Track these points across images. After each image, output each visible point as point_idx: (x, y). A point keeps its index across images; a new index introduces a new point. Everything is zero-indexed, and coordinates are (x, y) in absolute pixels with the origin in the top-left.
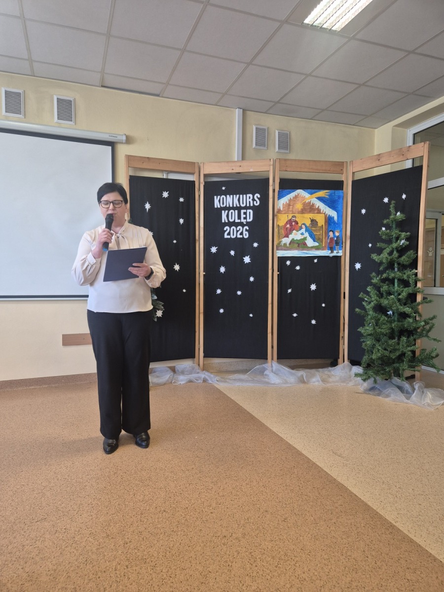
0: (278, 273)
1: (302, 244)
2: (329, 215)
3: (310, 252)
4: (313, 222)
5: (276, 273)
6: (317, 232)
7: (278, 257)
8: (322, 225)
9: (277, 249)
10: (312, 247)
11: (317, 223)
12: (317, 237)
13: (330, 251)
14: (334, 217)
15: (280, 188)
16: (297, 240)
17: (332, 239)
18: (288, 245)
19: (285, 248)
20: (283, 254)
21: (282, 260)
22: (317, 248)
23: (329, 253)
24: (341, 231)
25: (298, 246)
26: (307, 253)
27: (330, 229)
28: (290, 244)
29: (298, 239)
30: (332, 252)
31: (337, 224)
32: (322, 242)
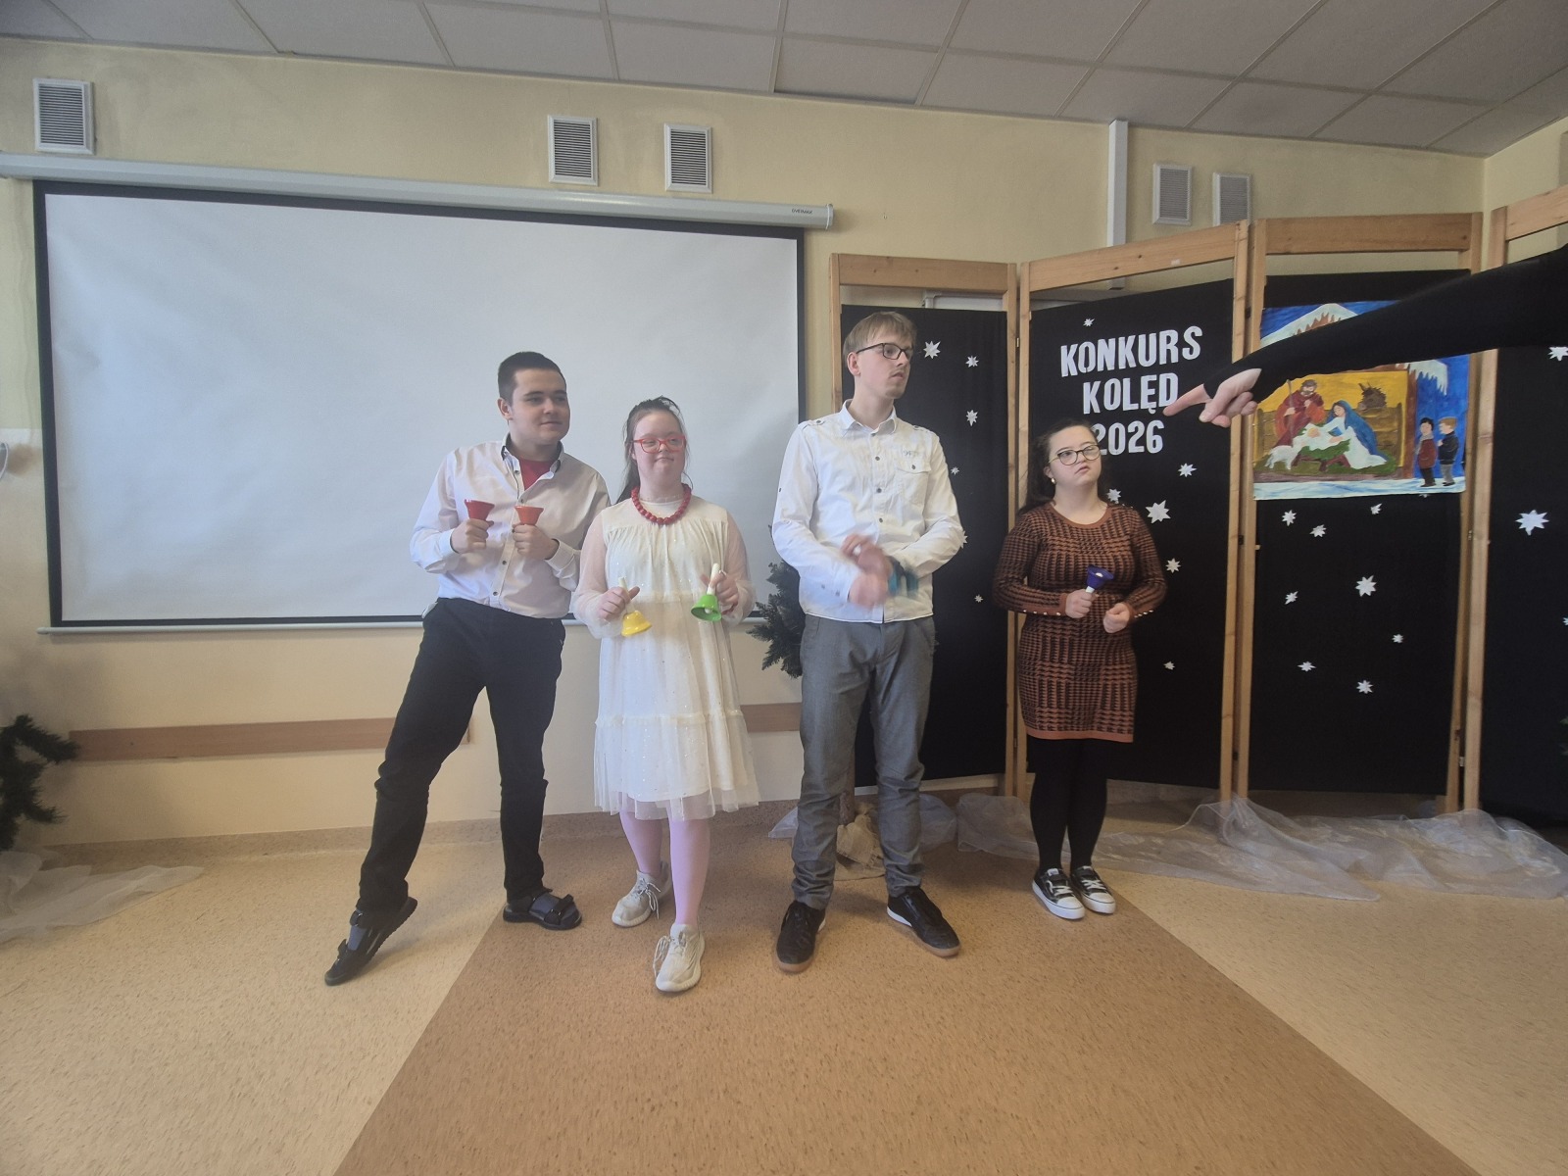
0: (1258, 547)
1: (1332, 463)
2: (1421, 374)
3: (1359, 484)
4: (1372, 396)
5: (1251, 547)
6: (1383, 426)
7: (1259, 502)
8: (1400, 405)
9: (1257, 479)
10: (1365, 471)
11: (1383, 397)
12: (1381, 440)
13: (1422, 481)
14: (1434, 381)
15: (1267, 304)
16: (1318, 450)
17: (1428, 444)
18: (1289, 467)
19: (1281, 474)
20: (1274, 494)
21: (1269, 511)
22: (1379, 473)
23: (1418, 485)
24: (1461, 419)
25: (1322, 468)
26: (1347, 489)
27: (1423, 416)
28: (1295, 463)
29: (1323, 447)
30: (1430, 482)
31: (1447, 398)
32: (1397, 453)
